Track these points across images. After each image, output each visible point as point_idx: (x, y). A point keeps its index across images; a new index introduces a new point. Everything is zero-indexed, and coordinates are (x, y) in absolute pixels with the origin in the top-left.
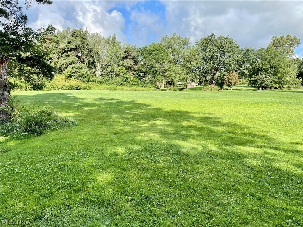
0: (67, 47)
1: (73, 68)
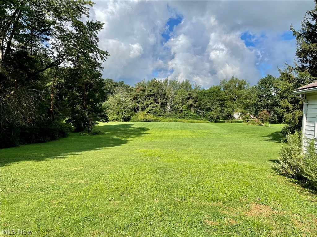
0: (149, 94)
1: (151, 107)
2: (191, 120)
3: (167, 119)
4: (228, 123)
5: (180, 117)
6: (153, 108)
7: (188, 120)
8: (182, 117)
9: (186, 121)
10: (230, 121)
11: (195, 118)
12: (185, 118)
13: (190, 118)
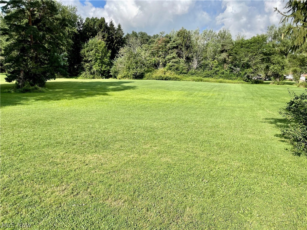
0: (172, 46)
2: (221, 79)
3: (191, 77)
4: (273, 85)
5: (208, 76)
6: (175, 64)
7: (217, 80)
8: (211, 76)
9: (215, 80)
10: (276, 82)
11: (228, 77)
12: (214, 77)
13: (221, 76)
